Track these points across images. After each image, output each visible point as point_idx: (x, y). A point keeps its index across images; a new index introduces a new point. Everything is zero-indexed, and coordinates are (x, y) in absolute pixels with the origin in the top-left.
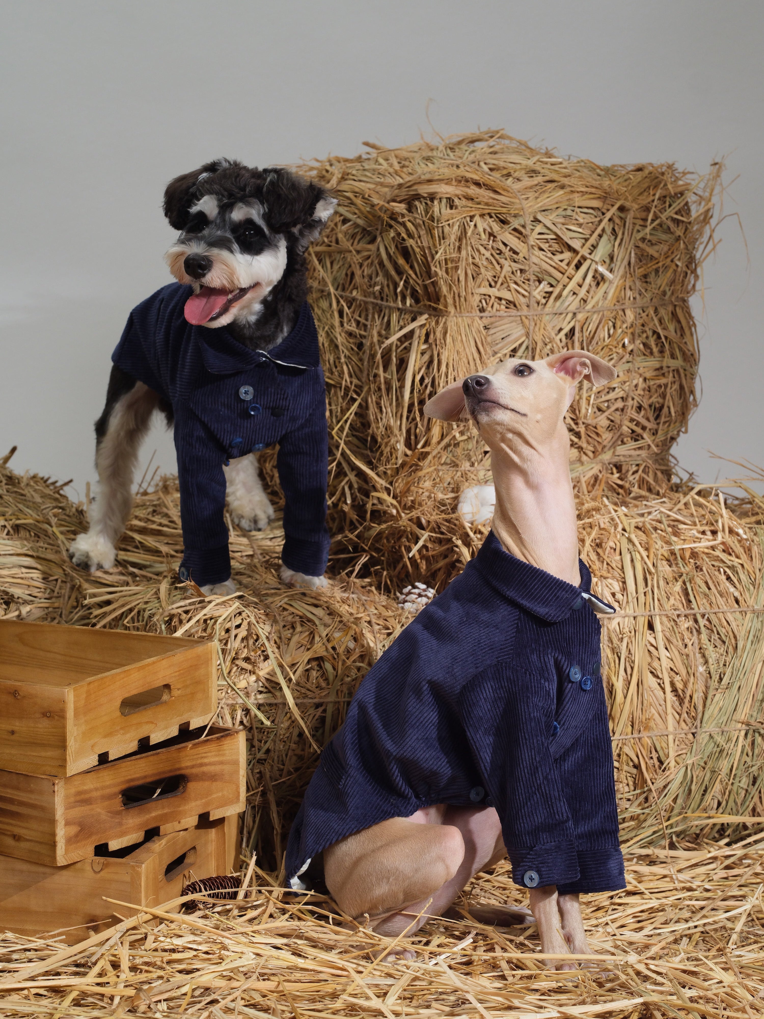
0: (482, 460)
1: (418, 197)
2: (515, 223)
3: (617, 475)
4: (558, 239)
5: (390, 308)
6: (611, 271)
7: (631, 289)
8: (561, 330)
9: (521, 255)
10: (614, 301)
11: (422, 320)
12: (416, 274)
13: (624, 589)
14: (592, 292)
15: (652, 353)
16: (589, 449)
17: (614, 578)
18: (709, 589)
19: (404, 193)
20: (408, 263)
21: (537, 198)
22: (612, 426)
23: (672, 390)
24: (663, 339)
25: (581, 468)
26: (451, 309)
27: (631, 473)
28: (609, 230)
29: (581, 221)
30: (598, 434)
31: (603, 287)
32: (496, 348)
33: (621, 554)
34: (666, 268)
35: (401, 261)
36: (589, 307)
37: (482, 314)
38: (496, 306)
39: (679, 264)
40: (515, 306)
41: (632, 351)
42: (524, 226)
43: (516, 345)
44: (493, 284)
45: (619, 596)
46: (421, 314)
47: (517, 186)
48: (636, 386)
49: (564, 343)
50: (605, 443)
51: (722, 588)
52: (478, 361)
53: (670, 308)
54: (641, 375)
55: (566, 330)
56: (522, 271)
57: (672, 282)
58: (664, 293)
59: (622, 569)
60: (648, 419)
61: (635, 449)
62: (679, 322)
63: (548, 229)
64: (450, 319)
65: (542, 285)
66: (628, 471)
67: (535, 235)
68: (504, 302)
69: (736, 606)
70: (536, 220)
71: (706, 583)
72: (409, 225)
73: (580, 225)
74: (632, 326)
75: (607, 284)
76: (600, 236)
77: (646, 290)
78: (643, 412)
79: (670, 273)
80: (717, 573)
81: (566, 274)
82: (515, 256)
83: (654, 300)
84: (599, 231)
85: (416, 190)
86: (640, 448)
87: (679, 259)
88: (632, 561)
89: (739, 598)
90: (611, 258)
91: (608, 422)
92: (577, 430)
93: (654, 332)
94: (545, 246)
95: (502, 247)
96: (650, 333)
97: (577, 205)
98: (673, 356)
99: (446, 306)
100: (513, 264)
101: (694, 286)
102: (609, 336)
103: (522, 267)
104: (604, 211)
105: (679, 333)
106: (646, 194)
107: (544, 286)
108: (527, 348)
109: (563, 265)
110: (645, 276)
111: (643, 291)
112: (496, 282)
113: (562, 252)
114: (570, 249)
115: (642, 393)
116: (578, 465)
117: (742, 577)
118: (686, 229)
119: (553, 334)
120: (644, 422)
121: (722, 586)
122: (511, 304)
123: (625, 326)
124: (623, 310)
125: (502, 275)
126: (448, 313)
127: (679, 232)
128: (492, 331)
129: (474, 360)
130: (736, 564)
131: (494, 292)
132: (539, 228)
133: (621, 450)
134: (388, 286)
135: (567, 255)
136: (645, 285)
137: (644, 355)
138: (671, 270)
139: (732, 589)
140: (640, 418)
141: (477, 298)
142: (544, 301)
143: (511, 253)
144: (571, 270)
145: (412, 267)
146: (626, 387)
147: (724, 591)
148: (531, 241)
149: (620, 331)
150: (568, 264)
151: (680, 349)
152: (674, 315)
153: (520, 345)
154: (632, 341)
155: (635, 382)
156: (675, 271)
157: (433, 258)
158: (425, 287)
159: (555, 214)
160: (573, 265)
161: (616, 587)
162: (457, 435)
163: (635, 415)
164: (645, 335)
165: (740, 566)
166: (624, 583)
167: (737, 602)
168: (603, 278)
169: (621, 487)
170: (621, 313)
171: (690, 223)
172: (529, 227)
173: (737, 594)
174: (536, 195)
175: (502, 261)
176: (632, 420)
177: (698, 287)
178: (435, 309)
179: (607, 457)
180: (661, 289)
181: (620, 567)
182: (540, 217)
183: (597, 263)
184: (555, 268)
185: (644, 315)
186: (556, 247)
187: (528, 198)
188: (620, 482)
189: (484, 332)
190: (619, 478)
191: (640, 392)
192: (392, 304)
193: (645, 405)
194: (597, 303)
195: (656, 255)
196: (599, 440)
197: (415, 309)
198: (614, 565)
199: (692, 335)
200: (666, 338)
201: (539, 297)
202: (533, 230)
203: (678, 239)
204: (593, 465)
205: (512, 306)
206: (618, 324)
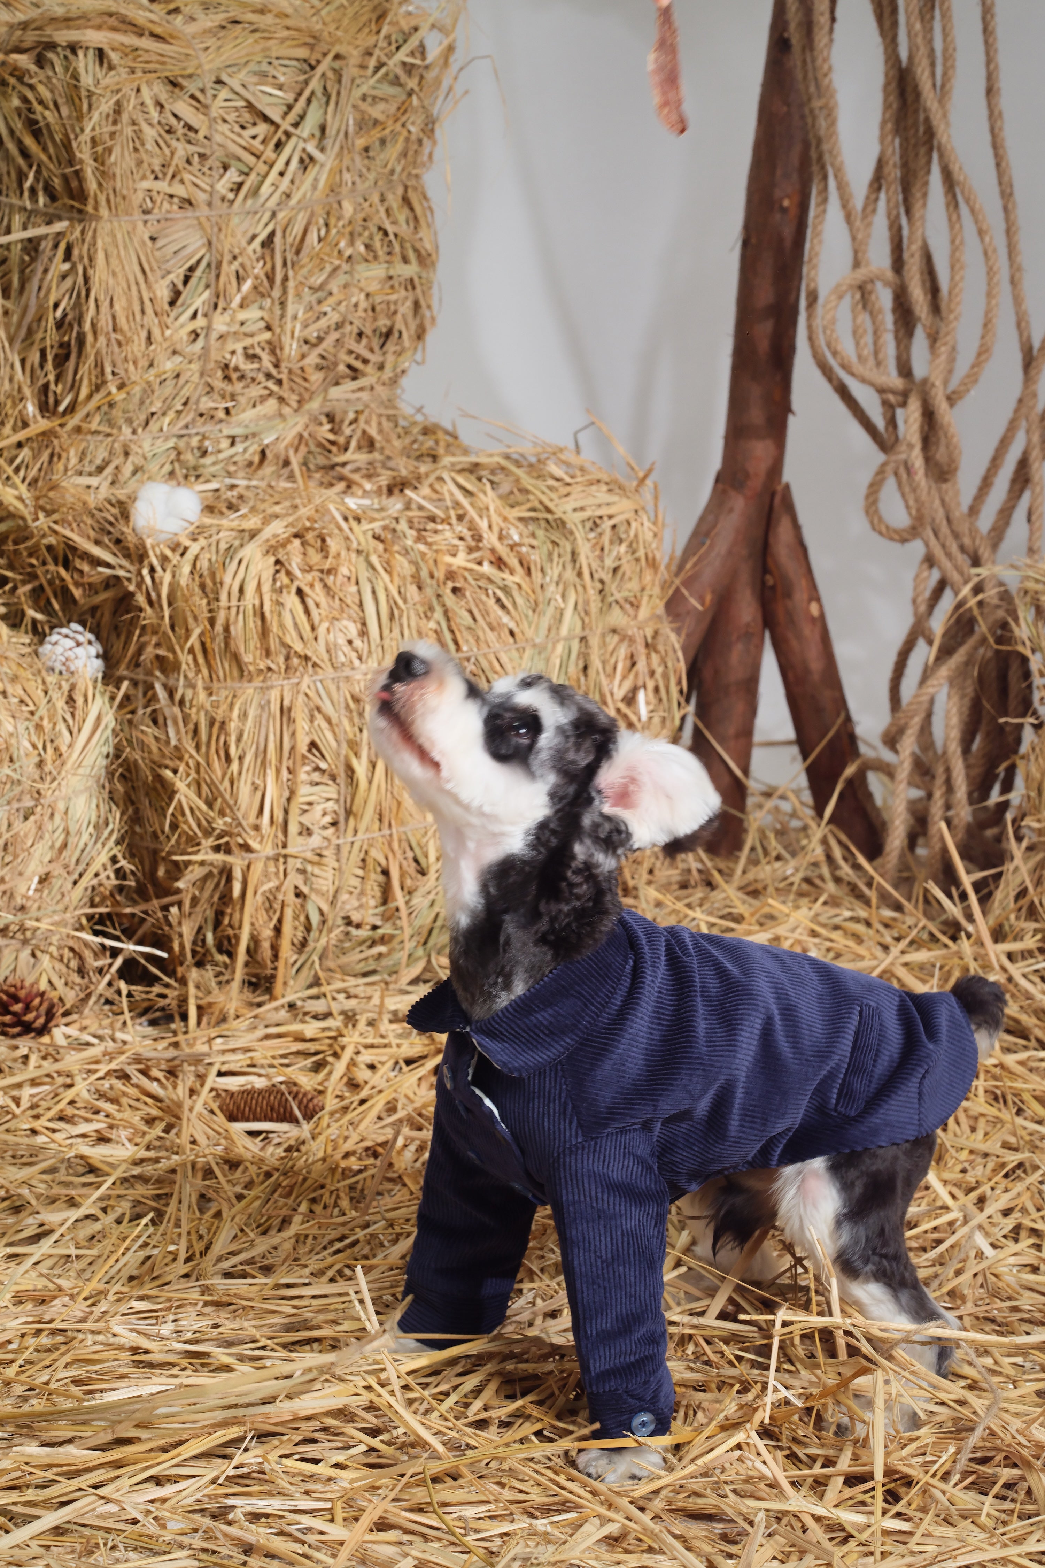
0: (147, 423)
1: (52, 46)
2: (192, 87)
3: (328, 427)
4: (250, 106)
5: (11, 206)
6: (322, 150)
7: (348, 170)
8: (254, 237)
9: (201, 134)
10: (327, 191)
11: (60, 226)
12: (50, 158)
13: (363, 633)
14: (297, 182)
15: (376, 258)
16: (293, 399)
17: (350, 618)
18: (474, 619)
19: (31, 38)
20: (39, 142)
21: (219, 48)
22: (325, 366)
23: (406, 308)
24: (392, 237)
25: (281, 426)
26: (104, 212)
27: (347, 422)
28: (319, 92)
29: (282, 79)
30: (305, 379)
31: (312, 172)
32: (167, 266)
33: (357, 583)
34: (395, 134)
35: (29, 141)
36: (293, 201)
37: (147, 217)
38: (166, 206)
39: (413, 129)
40: (190, 203)
41: (350, 257)
42: (202, 91)
43: (193, 261)
44: (160, 175)
45: (358, 643)
46: (60, 219)
47: (191, 29)
48: (356, 305)
49: (259, 254)
50: (314, 388)
51: (492, 618)
52: (143, 286)
53: (400, 191)
54: (362, 290)
55: (263, 236)
56: (202, 156)
57: (404, 154)
58: (392, 172)
59: (361, 605)
60: (372, 350)
61: (353, 391)
62: (412, 209)
63: (237, 94)
64: (102, 224)
65: (228, 174)
66: (342, 421)
67: (219, 102)
68: (176, 200)
69: (511, 640)
70: (219, 82)
71: (471, 612)
72: (41, 88)
73: (280, 87)
74: (350, 222)
75: (317, 167)
76: (309, 101)
77: (369, 169)
78: (364, 341)
79: (400, 146)
80: (484, 598)
81: (263, 158)
82: (192, 135)
83: (380, 183)
84: (307, 93)
85: (50, 36)
86: (361, 389)
87: (413, 123)
88: (374, 592)
89: (516, 630)
90: (323, 129)
91: (319, 361)
92: (279, 377)
93: (380, 229)
94: (231, 117)
95: (173, 121)
96: (374, 230)
97: (274, 54)
98: (405, 260)
99: (96, 208)
100: (189, 147)
101: (430, 155)
102: (320, 240)
103: (202, 150)
104: (313, 63)
105: (412, 224)
106: (367, 30)
107: (233, 176)
108: (209, 265)
109: (256, 143)
110: (366, 149)
111: (364, 170)
112: (165, 174)
113: (255, 124)
114: (266, 119)
115: (363, 315)
116: (278, 420)
117: (519, 600)
118: (422, 77)
119: (244, 243)
120: (366, 354)
121: (492, 615)
122: (188, 202)
123: (341, 223)
124: (339, 203)
125: (174, 163)
126: (98, 218)
127: (412, 83)
128: (160, 243)
129: (137, 283)
130: (511, 585)
131: (163, 186)
132: (224, 93)
133: (335, 392)
134: (9, 173)
135: (262, 128)
136: (366, 162)
137: (367, 260)
138: (401, 139)
139: (505, 619)
140: (361, 349)
141: (140, 195)
142: (231, 196)
143: (186, 131)
144: (269, 153)
145: (45, 149)
146: (342, 308)
147: (495, 624)
148: (214, 113)
149: (334, 231)
150: (264, 142)
151: (416, 250)
152: (406, 200)
153: (199, 261)
154: (352, 243)
155: (354, 300)
156: (407, 140)
157: (76, 137)
158: (65, 178)
159: (244, 72)
160: (272, 145)
161: (353, 630)
162: (114, 390)
163: (354, 346)
164: (366, 233)
165: (515, 587)
166: (364, 624)
167: (512, 633)
168: (311, 158)
169: (333, 443)
170: (336, 206)
171: (427, 67)
172: (210, 92)
173: (512, 625)
174: (219, 43)
175: (174, 143)
176: (351, 352)
177: (436, 156)
178: (80, 211)
179: (315, 405)
180: (389, 167)
181: (357, 601)
182: (224, 78)
183: (305, 141)
184: (245, 148)
185: (366, 205)
186: (247, 116)
187: (207, 48)
188: (331, 437)
189: (149, 243)
190: (332, 431)
191: (361, 313)
192: (15, 201)
193: (368, 331)
194: (304, 195)
195: (381, 117)
196: (306, 385)
197: (51, 210)
198: (349, 601)
199: (428, 225)
200: (396, 235)
201: (224, 191)
202: (215, 96)
203: (410, 94)
204: (297, 419)
205: (187, 205)
206: (332, 221)
